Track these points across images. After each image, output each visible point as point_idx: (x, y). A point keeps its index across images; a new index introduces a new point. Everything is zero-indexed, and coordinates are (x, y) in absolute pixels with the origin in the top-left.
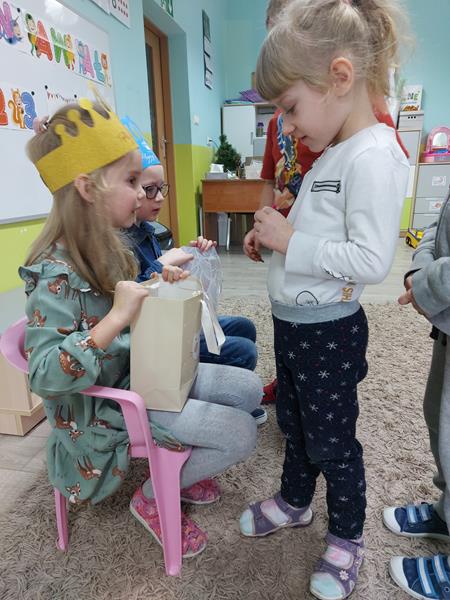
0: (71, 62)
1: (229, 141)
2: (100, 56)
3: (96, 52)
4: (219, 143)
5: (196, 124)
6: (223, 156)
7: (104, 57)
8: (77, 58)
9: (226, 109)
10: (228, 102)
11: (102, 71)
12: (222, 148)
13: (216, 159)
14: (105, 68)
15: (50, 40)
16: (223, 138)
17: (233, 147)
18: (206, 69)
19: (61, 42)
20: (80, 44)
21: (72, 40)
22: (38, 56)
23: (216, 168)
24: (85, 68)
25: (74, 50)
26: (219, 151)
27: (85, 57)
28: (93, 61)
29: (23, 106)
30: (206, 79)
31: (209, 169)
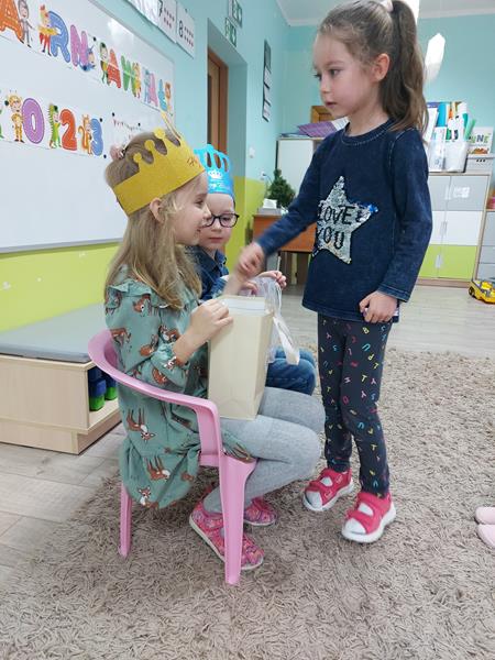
0: (137, 91)
1: (284, 176)
2: (164, 85)
3: (161, 81)
4: (273, 178)
5: (251, 157)
6: (277, 191)
7: (168, 86)
8: (143, 86)
9: (281, 143)
10: (285, 136)
11: (166, 100)
12: (276, 183)
13: (269, 194)
14: (169, 97)
15: (120, 69)
16: (277, 173)
17: (288, 182)
18: (264, 100)
19: (129, 70)
20: (147, 73)
21: (140, 68)
22: (108, 83)
23: (269, 204)
24: (150, 97)
25: (141, 78)
26: (272, 186)
27: (151, 87)
28: (157, 90)
29: (92, 132)
30: (264, 111)
31: (262, 204)
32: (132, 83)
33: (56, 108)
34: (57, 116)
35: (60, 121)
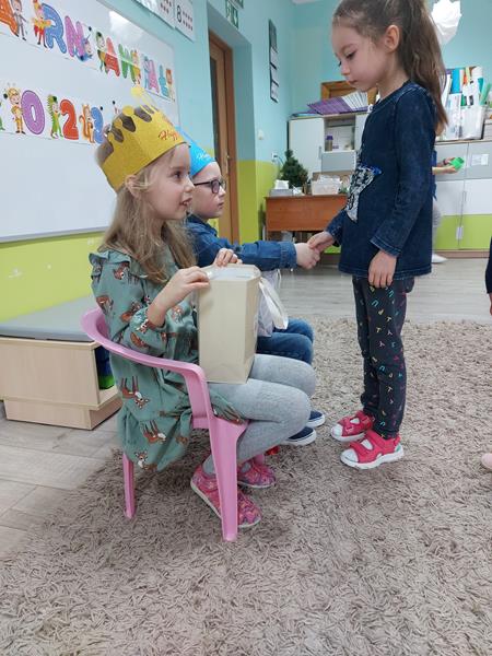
0: (137, 77)
1: (295, 156)
2: (165, 71)
3: (161, 67)
4: (284, 159)
5: (261, 139)
6: (289, 172)
7: (169, 72)
8: (143, 73)
9: (292, 123)
10: (295, 115)
11: (167, 86)
12: (288, 164)
13: (281, 175)
14: (170, 83)
15: (118, 56)
16: (289, 154)
17: (300, 162)
18: (272, 81)
19: (127, 57)
20: (146, 60)
21: (139, 55)
22: (107, 72)
23: (280, 185)
25: (140, 66)
27: (151, 73)
28: (158, 76)
29: (93, 121)
30: (271, 92)
31: (274, 186)
32: (132, 70)
33: (55, 99)
34: (57, 106)
35: (60, 112)
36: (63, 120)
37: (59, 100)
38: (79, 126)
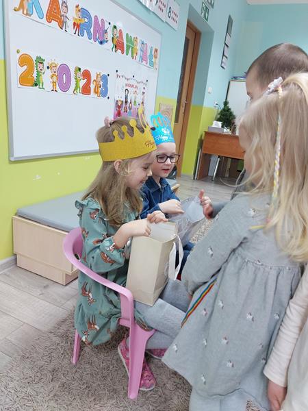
0: (135, 55)
1: (230, 106)
3: (152, 48)
4: (222, 106)
5: (209, 93)
6: (224, 115)
7: (156, 50)
8: (139, 52)
9: (232, 83)
10: (235, 78)
11: (153, 60)
12: (224, 110)
13: (219, 116)
14: (156, 57)
15: (125, 42)
16: (226, 103)
17: (232, 110)
18: (223, 55)
19: (131, 42)
20: (143, 43)
21: (138, 40)
22: (116, 51)
23: (216, 124)
24: (143, 59)
25: (138, 47)
26: (221, 112)
27: (144, 52)
28: (148, 54)
29: (101, 83)
30: (222, 62)
31: (212, 124)
32: (132, 51)
33: (80, 69)
34: (79, 74)
35: (81, 77)
36: (82, 82)
37: (82, 70)
38: (92, 86)
